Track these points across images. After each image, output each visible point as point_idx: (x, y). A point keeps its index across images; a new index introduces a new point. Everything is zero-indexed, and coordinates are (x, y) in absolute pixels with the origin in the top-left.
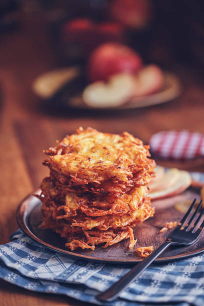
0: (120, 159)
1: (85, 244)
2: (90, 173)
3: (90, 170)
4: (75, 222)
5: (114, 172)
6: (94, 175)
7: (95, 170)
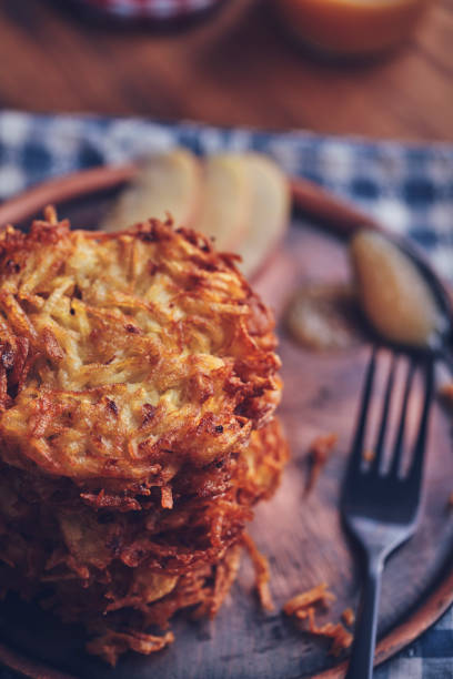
0: (201, 380)
1: (146, 640)
2: (137, 471)
3: (135, 463)
4: (111, 601)
5: (209, 450)
6: (152, 473)
7: (150, 460)
